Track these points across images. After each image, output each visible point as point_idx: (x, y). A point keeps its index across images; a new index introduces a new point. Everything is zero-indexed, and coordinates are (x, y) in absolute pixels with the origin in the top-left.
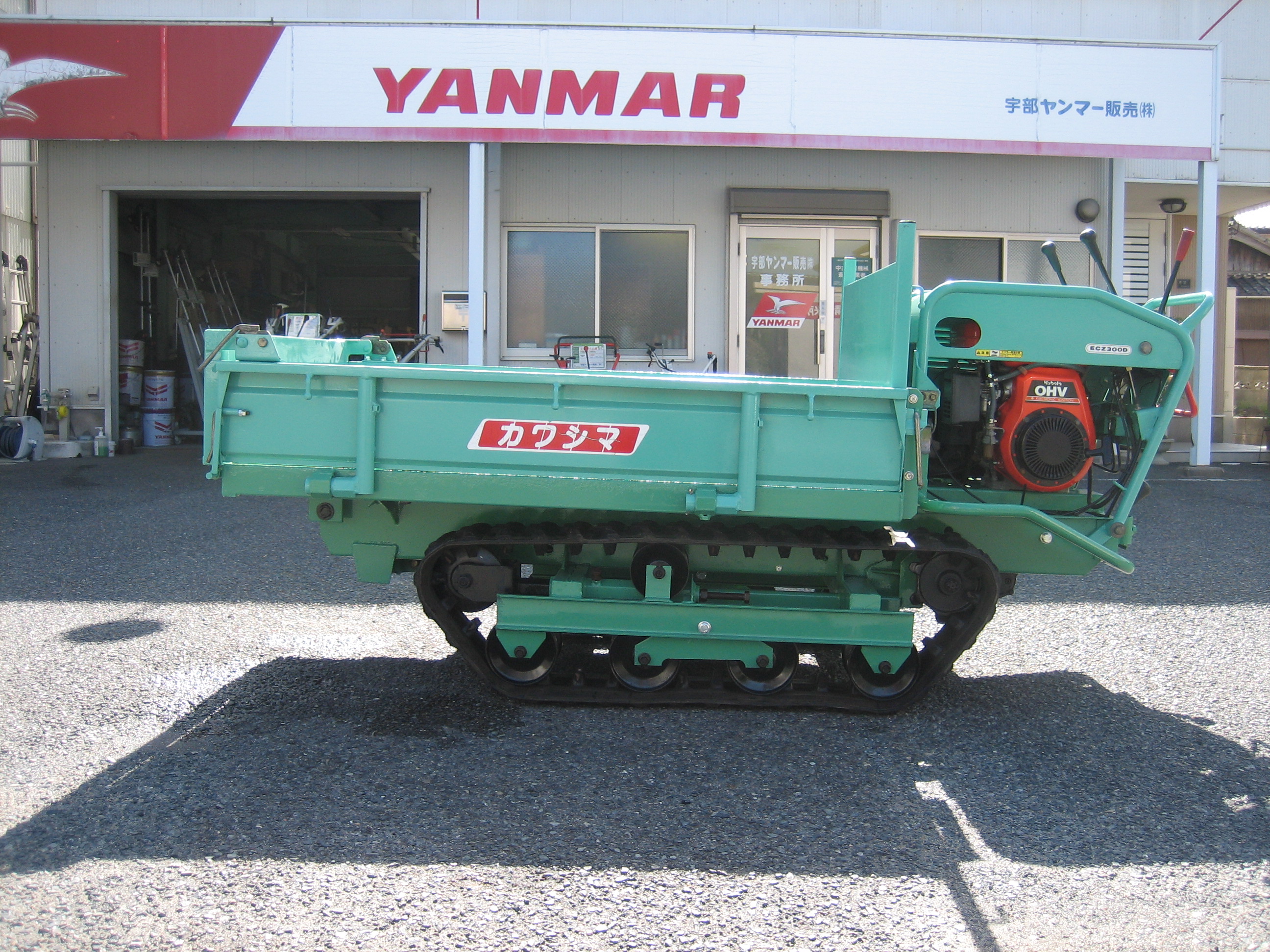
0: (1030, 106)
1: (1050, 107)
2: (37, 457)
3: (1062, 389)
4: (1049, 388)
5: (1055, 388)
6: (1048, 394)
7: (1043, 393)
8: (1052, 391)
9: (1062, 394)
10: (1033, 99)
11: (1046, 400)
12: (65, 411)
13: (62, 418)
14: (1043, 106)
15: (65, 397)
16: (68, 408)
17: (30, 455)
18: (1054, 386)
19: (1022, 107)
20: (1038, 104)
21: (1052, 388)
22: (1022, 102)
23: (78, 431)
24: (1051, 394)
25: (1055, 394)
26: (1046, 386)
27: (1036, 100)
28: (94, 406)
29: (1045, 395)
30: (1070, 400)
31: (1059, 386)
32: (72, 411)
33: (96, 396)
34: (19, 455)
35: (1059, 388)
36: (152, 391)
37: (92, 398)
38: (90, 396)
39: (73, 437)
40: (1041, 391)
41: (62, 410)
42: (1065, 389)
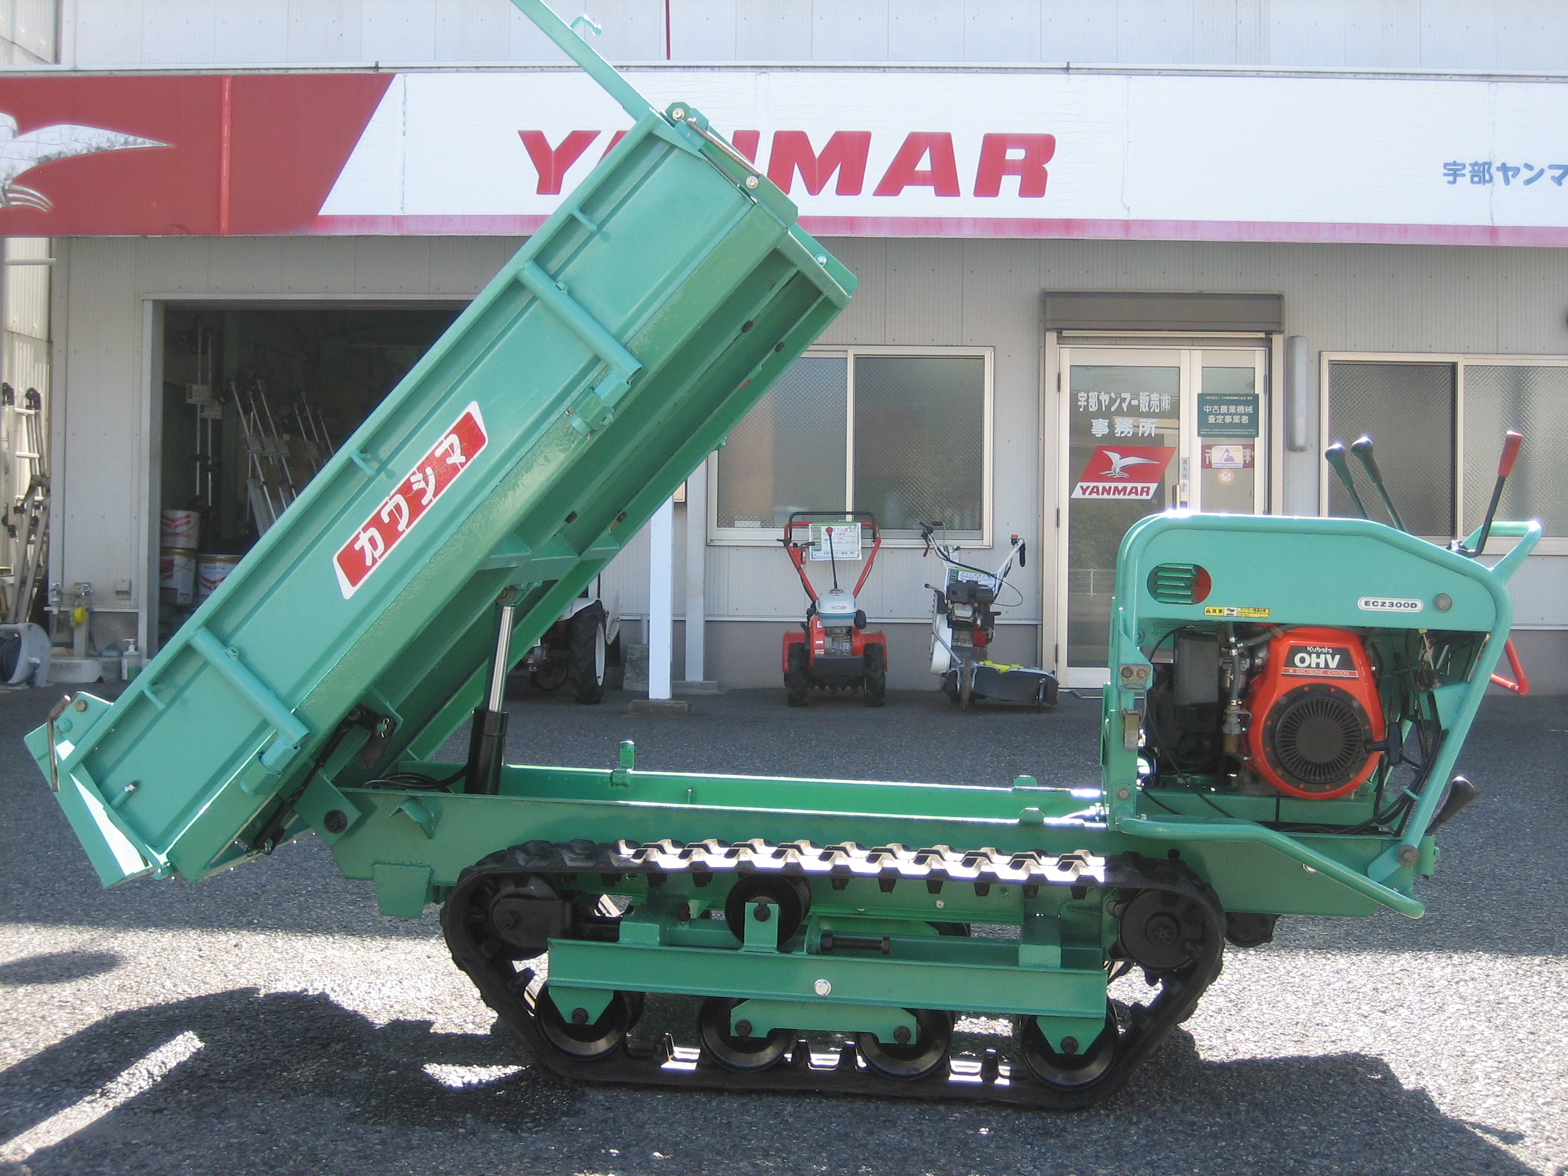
0: (1481, 173)
1: (1510, 174)
2: (41, 681)
3: (1333, 658)
4: (1314, 656)
5: (1323, 657)
6: (1313, 665)
7: (1306, 664)
8: (1318, 660)
9: (1333, 664)
10: (1485, 164)
11: (1311, 673)
12: (82, 615)
13: (79, 624)
14: (1501, 173)
15: (83, 595)
16: (87, 610)
17: (30, 680)
18: (1322, 653)
19: (1468, 175)
20: (1493, 170)
21: (1318, 657)
22: (1469, 168)
23: (100, 645)
24: (1318, 665)
25: (1322, 665)
26: (1310, 654)
27: (1490, 164)
28: (124, 607)
29: (1309, 666)
30: (1345, 673)
31: (1328, 653)
32: (92, 615)
33: (127, 593)
34: (15, 679)
35: (1329, 657)
36: (209, 585)
37: (121, 596)
38: (118, 593)
39: (92, 652)
40: (1302, 660)
41: (78, 613)
42: (1337, 657)
